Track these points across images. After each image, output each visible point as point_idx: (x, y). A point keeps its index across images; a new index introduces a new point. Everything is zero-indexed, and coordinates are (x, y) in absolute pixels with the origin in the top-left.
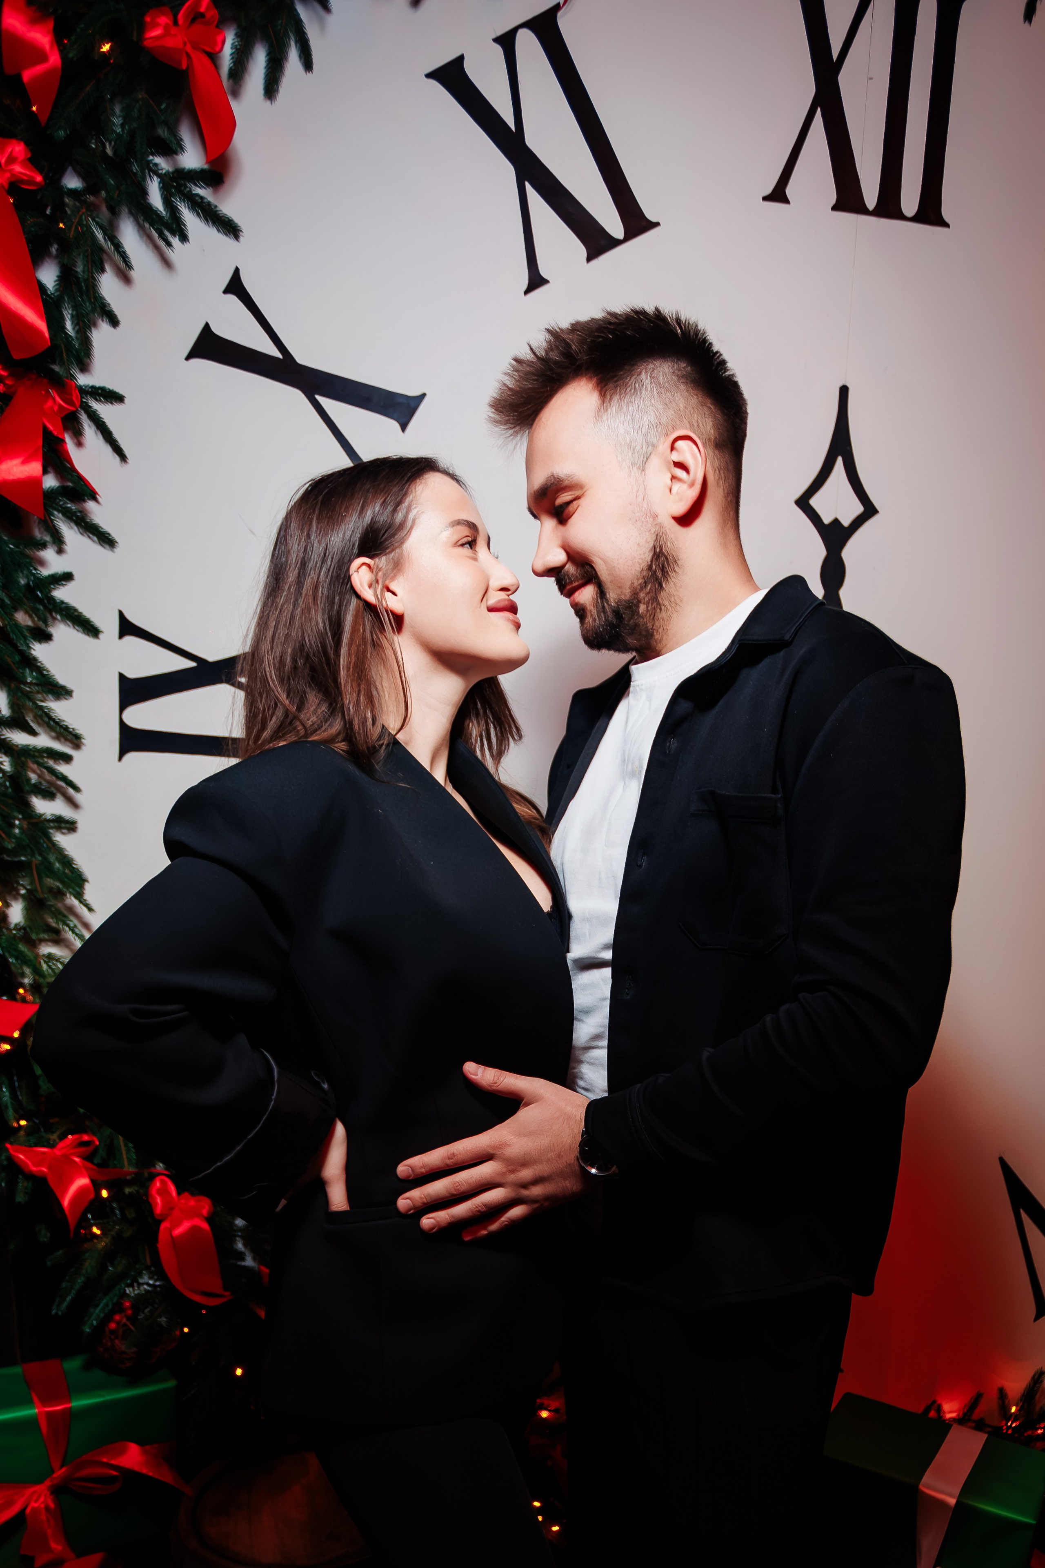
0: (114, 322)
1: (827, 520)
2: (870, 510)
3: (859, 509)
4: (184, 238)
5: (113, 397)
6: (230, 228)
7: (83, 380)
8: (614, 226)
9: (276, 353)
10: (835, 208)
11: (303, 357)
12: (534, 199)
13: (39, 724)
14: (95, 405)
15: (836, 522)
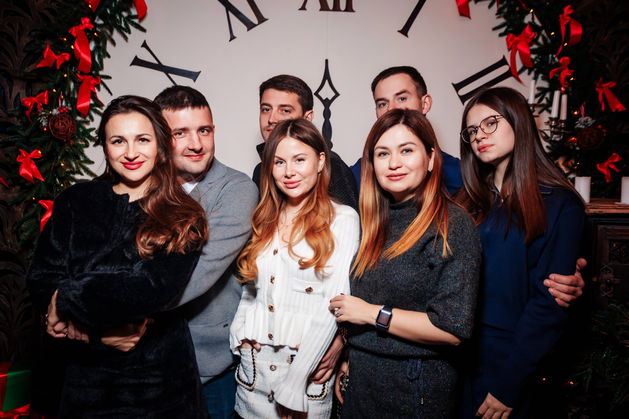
0: (109, 57)
1: (324, 98)
2: (337, 95)
3: (334, 94)
4: (130, 33)
5: (108, 77)
6: (144, 30)
7: (101, 73)
8: (255, 20)
9: (156, 62)
10: (321, 10)
11: (165, 63)
12: (231, 15)
13: (85, 172)
14: (104, 80)
15: (327, 99)
